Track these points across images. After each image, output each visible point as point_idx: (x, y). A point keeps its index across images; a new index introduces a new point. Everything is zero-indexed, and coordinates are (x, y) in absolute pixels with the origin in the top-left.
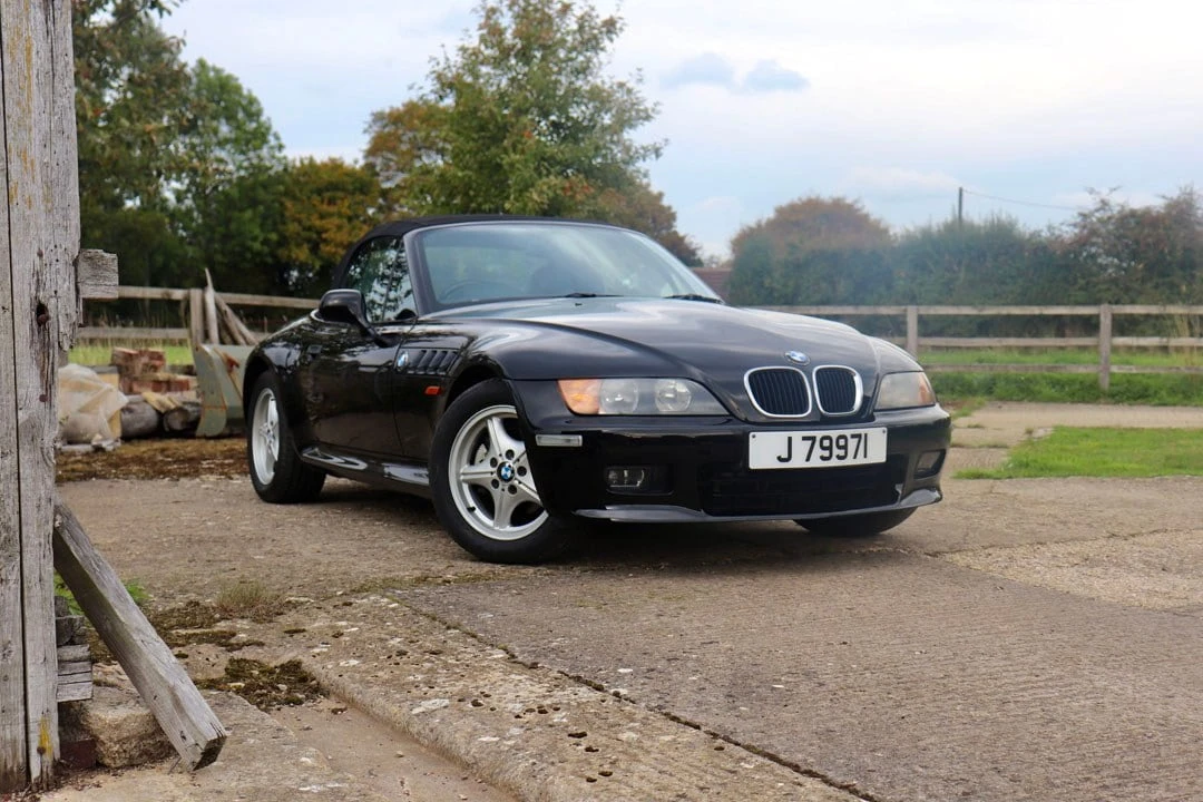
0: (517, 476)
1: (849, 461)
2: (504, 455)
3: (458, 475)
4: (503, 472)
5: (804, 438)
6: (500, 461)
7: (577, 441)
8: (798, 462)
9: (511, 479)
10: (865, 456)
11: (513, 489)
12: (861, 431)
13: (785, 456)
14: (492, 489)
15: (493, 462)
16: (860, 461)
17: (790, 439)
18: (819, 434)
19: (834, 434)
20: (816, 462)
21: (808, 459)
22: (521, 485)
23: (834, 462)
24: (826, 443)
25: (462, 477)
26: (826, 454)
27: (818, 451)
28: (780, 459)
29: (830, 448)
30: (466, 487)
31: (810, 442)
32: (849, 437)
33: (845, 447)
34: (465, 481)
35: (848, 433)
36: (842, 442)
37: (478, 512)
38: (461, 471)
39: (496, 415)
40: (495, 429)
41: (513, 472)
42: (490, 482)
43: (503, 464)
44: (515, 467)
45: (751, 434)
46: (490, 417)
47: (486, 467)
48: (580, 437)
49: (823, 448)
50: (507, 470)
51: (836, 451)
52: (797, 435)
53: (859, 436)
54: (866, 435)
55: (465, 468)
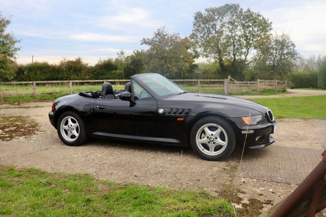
0: (215, 140)
2: (210, 135)
3: (198, 142)
4: (211, 139)
6: (210, 137)
7: (252, 132)
9: (213, 141)
11: (214, 143)
14: (208, 144)
15: (208, 137)
22: (216, 142)
25: (199, 142)
30: (200, 145)
34: (200, 143)
37: (205, 150)
38: (199, 141)
39: (206, 126)
40: (207, 130)
41: (214, 139)
42: (208, 142)
43: (211, 138)
44: (214, 138)
46: (205, 127)
47: (205, 139)
48: (253, 131)
50: (212, 139)
55: (200, 140)
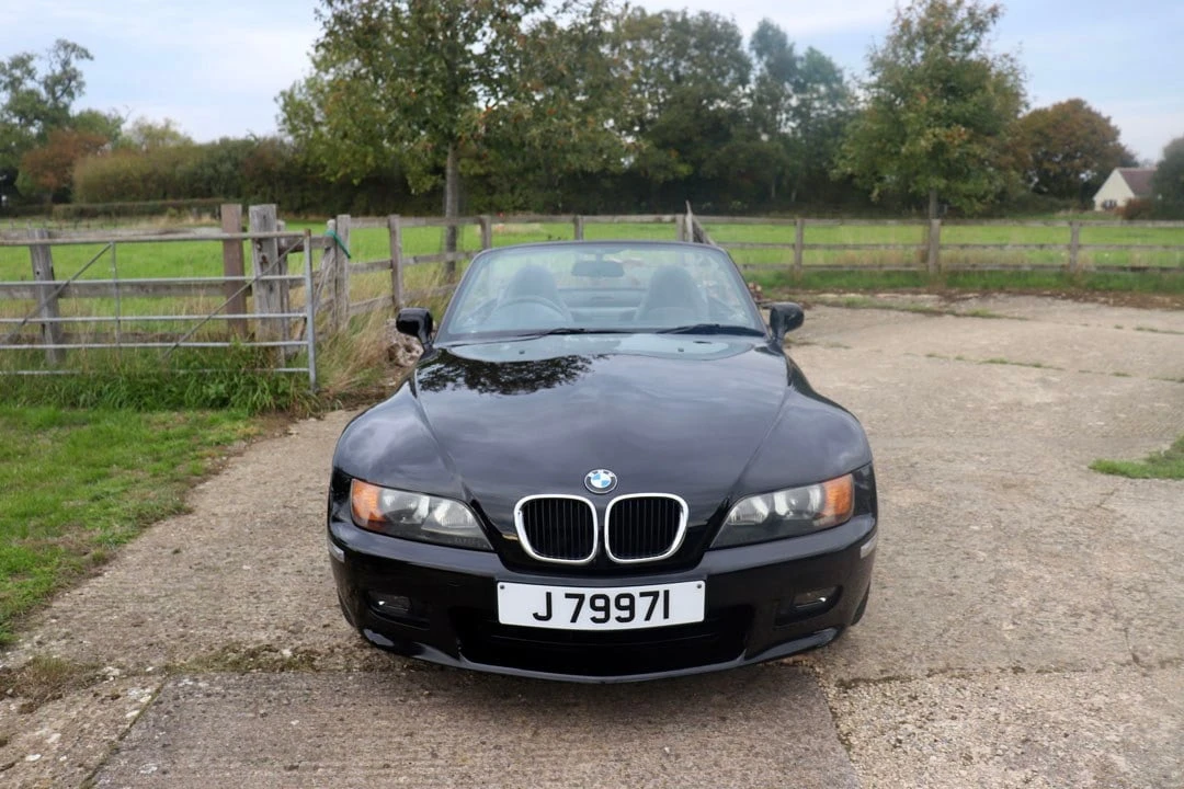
1: (639, 623)
5: (568, 596)
8: (561, 621)
10: (666, 616)
12: (661, 588)
13: (543, 613)
16: (657, 620)
17: (549, 595)
18: (589, 592)
19: (612, 593)
20: (585, 623)
21: (574, 620)
23: (612, 625)
24: (600, 603)
26: (601, 615)
27: (586, 609)
28: (536, 616)
29: (606, 609)
31: (577, 600)
32: (637, 596)
33: (631, 608)
35: (635, 591)
36: (625, 602)
45: (500, 584)
48: (343, 554)
49: (595, 608)
51: (614, 612)
52: (558, 592)
53: (655, 595)
54: (667, 593)
